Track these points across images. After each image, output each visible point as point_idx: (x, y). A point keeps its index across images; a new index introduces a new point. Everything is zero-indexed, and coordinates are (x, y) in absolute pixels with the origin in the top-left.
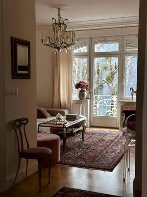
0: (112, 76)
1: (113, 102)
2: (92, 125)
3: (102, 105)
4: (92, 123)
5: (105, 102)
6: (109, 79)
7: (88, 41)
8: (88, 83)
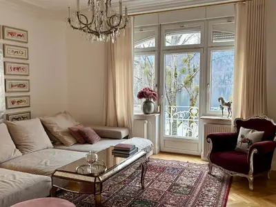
0: (191, 80)
1: (192, 115)
2: (162, 150)
3: (177, 119)
4: (162, 147)
5: (181, 116)
6: (188, 83)
7: (156, 30)
8: (156, 90)
